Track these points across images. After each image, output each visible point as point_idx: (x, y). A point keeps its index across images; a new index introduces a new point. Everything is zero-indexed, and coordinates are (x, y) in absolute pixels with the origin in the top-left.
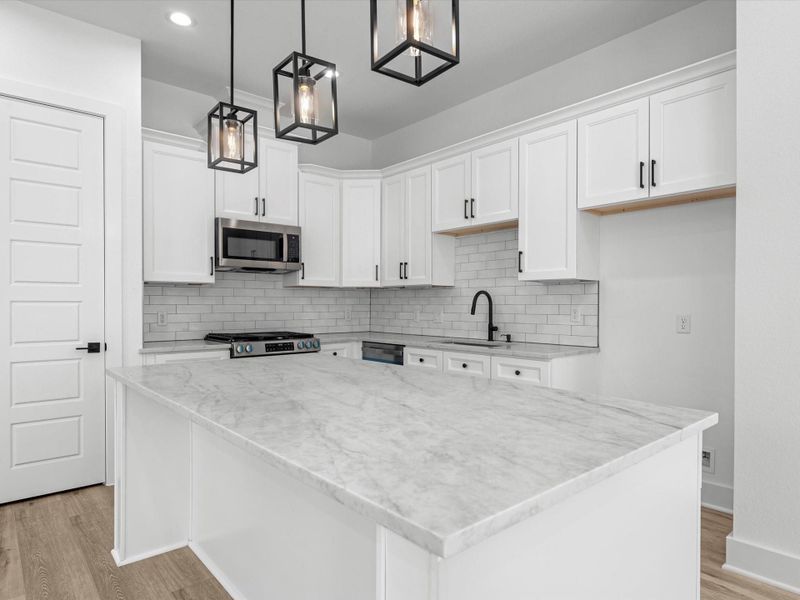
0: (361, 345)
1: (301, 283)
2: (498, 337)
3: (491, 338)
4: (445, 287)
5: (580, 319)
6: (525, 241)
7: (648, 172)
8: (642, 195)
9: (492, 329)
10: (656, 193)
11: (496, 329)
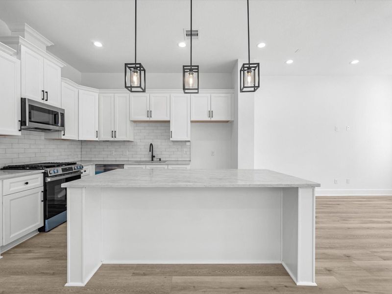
0: (94, 166)
1: (63, 137)
2: (155, 159)
3: (152, 160)
4: (128, 141)
5: (185, 152)
6: (173, 128)
7: (211, 114)
8: (209, 119)
9: (153, 157)
10: (213, 119)
11: (154, 157)
